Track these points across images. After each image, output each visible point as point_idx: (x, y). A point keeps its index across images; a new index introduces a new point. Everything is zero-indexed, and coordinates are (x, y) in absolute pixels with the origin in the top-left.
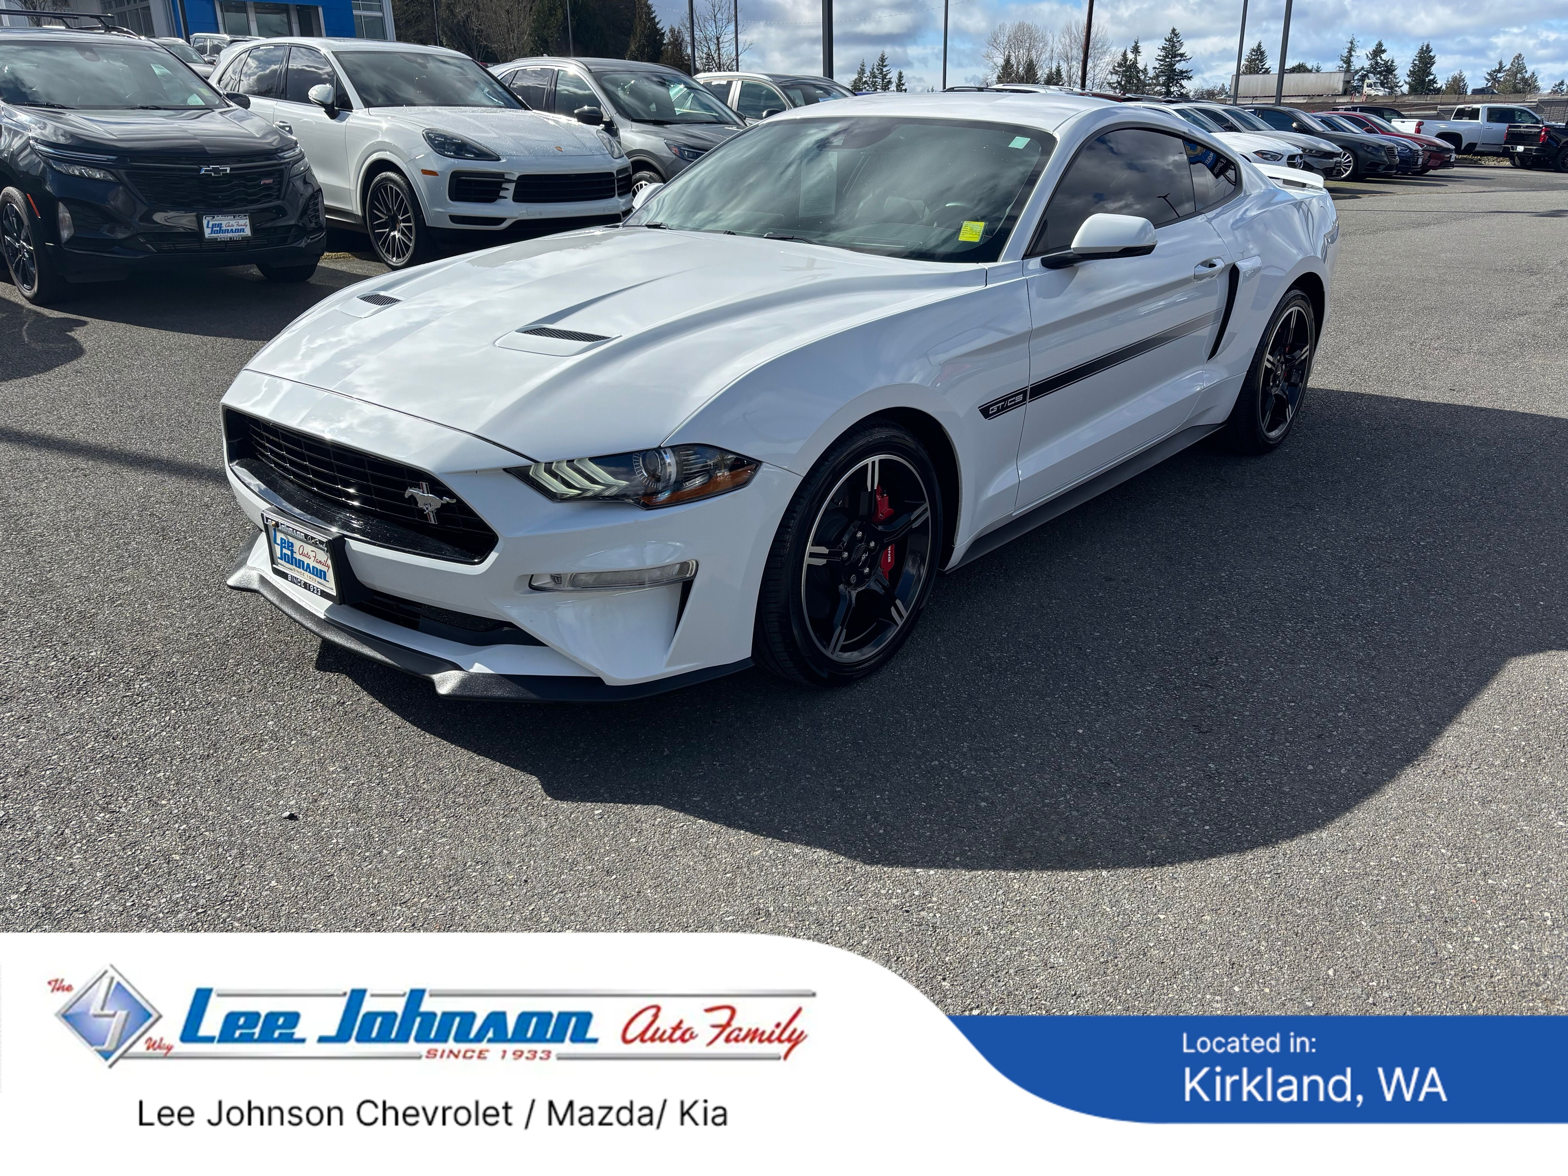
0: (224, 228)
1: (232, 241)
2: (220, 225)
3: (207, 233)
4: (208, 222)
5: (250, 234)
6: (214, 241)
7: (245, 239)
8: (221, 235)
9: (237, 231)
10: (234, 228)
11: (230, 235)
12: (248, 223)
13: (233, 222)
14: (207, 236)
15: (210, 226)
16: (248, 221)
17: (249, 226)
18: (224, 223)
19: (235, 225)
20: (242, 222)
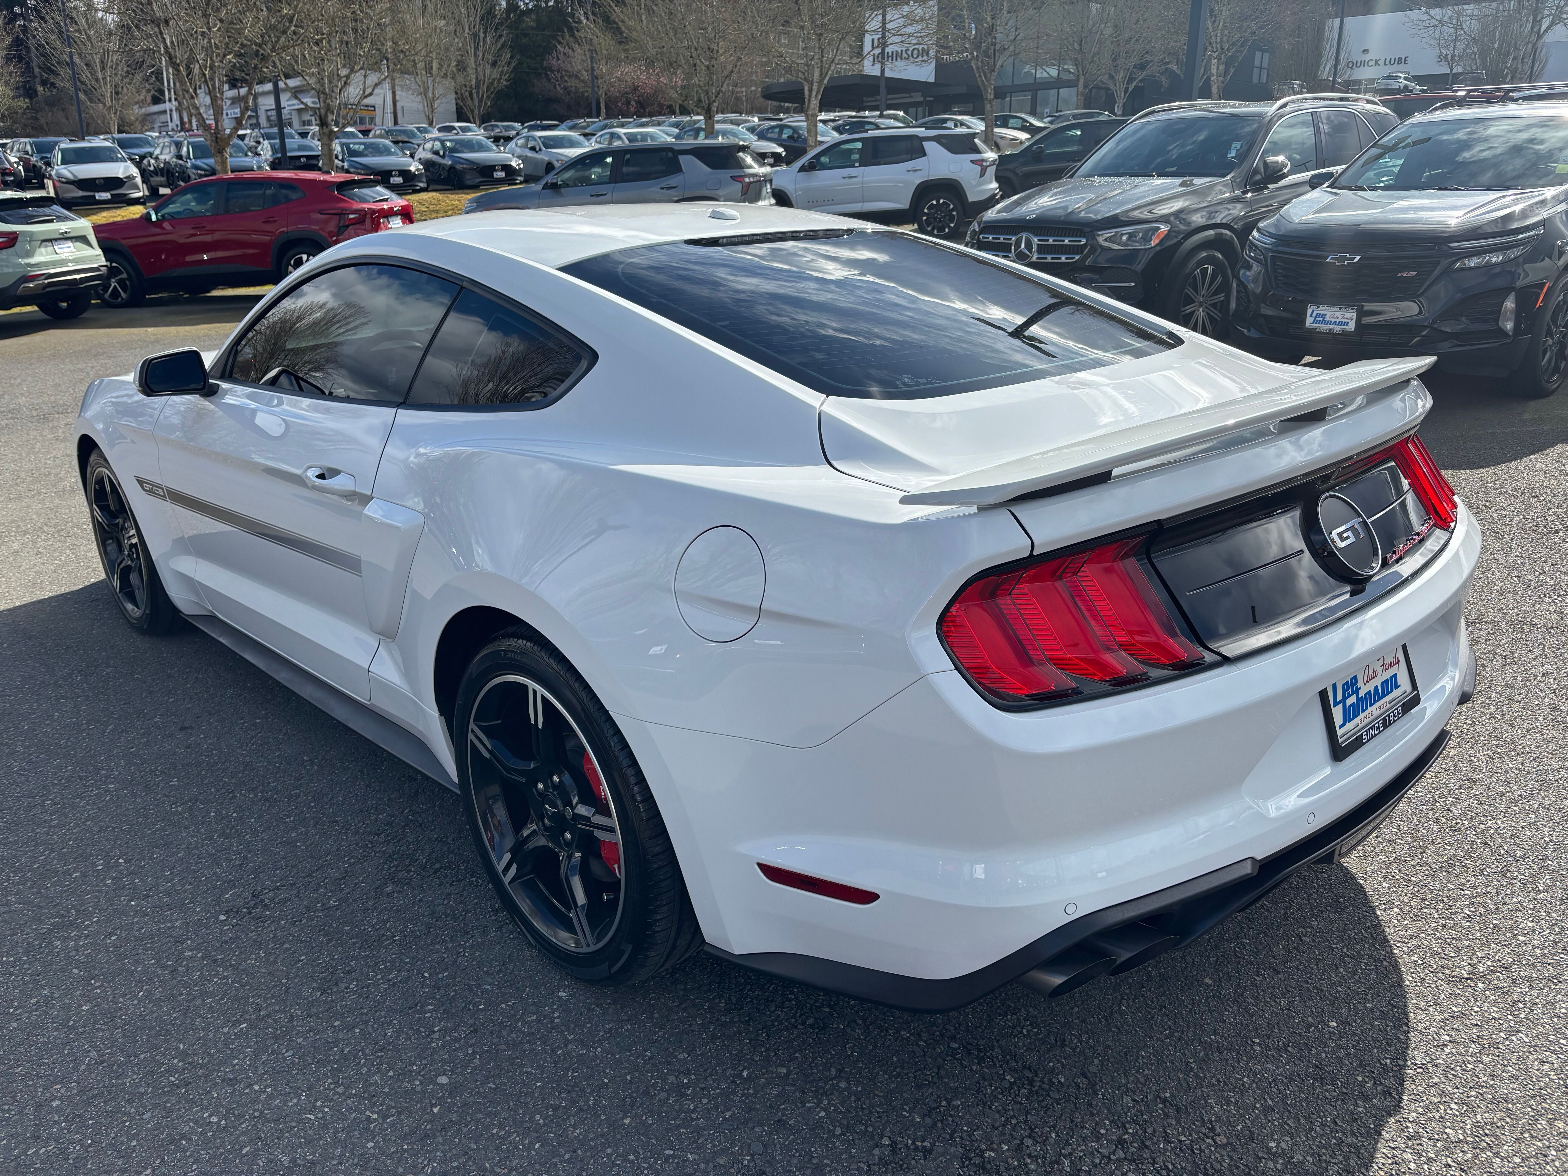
0: (1328, 319)
1: (1331, 333)
2: (1324, 316)
3: (1309, 322)
4: (1313, 311)
5: (1353, 329)
6: (1312, 331)
7: (1346, 334)
8: (1323, 326)
9: (1341, 323)
10: (1338, 320)
11: (1331, 327)
12: (1354, 317)
13: (1339, 314)
14: (1307, 325)
15: (1314, 315)
16: (1355, 314)
17: (1354, 321)
18: (1329, 314)
19: (1340, 317)
20: (1348, 315)
